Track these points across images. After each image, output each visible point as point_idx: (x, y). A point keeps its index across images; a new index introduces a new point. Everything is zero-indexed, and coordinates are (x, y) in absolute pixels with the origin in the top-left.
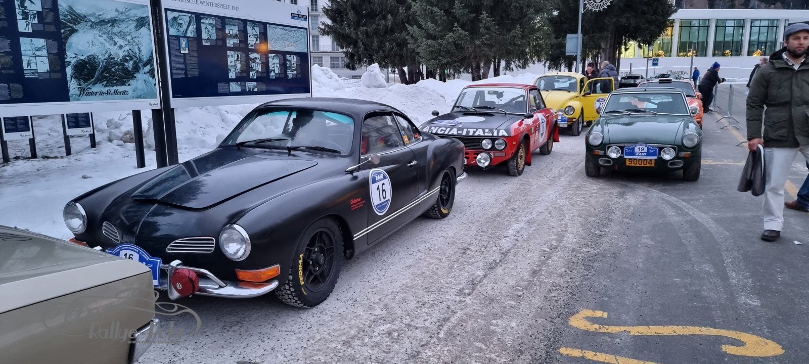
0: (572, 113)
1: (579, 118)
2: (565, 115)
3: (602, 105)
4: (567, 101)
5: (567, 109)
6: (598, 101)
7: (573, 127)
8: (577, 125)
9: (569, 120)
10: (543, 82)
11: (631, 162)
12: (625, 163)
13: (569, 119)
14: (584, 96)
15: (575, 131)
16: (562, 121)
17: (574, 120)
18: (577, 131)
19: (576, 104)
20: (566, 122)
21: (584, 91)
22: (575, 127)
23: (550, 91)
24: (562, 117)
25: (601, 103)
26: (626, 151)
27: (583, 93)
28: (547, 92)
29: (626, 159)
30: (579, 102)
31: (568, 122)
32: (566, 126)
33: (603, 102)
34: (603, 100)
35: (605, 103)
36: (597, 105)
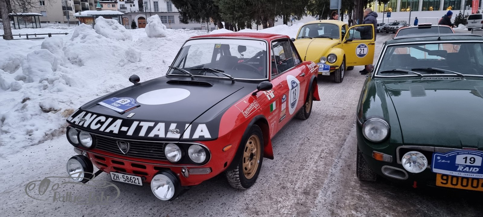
0: (335, 60)
1: (341, 65)
2: (328, 64)
3: (362, 51)
4: (329, 49)
5: (329, 57)
6: (359, 47)
7: (335, 74)
8: (339, 73)
9: (332, 69)
10: (308, 30)
11: (447, 180)
12: (435, 180)
13: (331, 67)
14: (346, 42)
15: (338, 79)
16: (324, 69)
17: (337, 68)
18: (339, 78)
19: (338, 52)
20: (328, 71)
21: (346, 38)
22: (337, 75)
23: (313, 39)
24: (324, 66)
25: (362, 49)
26: (436, 160)
27: (344, 40)
28: (311, 40)
29: (436, 174)
30: (341, 49)
31: (330, 70)
32: (329, 74)
33: (363, 48)
34: (364, 46)
35: (365, 49)
36: (358, 51)
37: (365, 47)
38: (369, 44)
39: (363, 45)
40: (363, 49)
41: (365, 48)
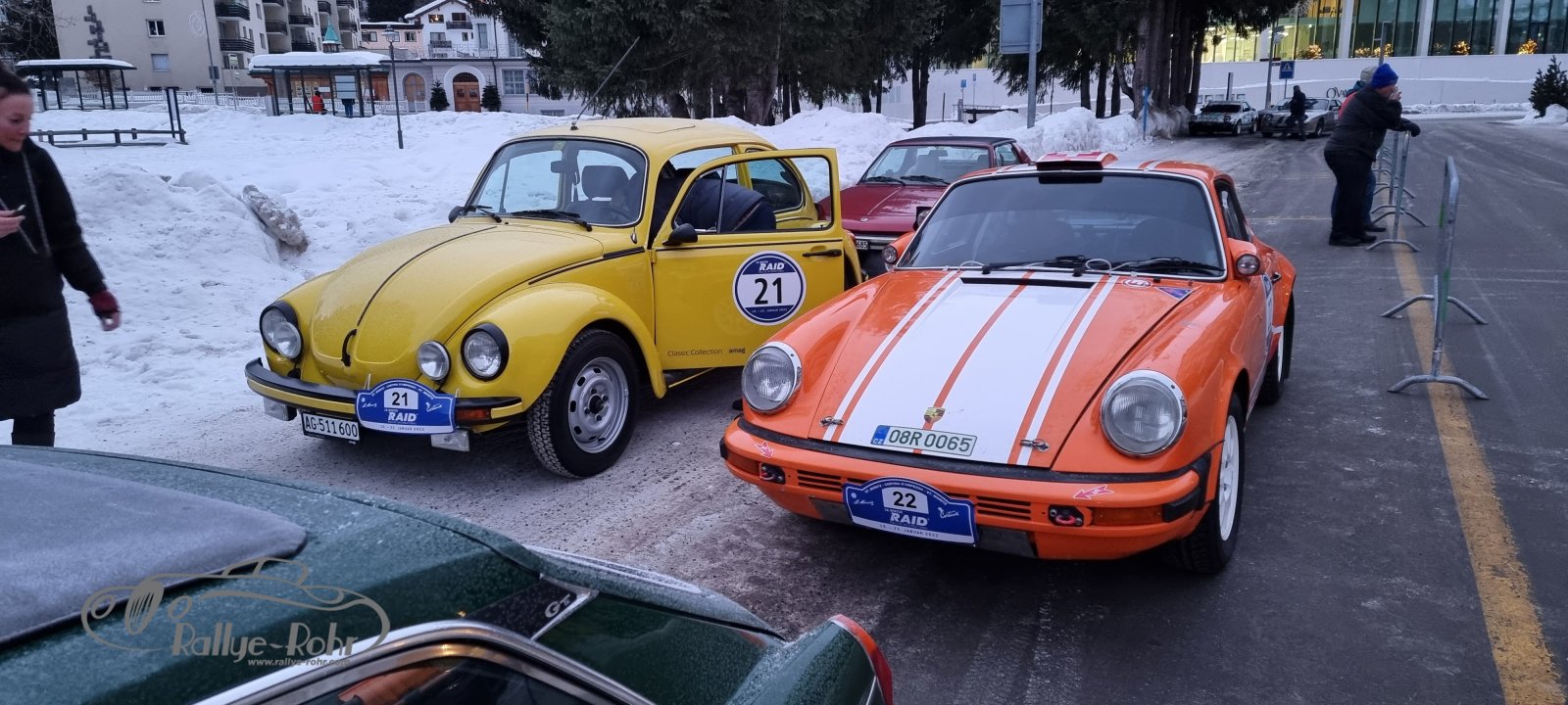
3: (772, 290)
6: (752, 268)
13: (470, 404)
17: (504, 410)
25: (770, 278)
27: (666, 231)
33: (776, 276)
34: (780, 266)
35: (790, 281)
36: (749, 290)
37: (788, 269)
38: (806, 255)
39: (773, 260)
40: (778, 282)
41: (785, 277)
